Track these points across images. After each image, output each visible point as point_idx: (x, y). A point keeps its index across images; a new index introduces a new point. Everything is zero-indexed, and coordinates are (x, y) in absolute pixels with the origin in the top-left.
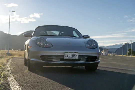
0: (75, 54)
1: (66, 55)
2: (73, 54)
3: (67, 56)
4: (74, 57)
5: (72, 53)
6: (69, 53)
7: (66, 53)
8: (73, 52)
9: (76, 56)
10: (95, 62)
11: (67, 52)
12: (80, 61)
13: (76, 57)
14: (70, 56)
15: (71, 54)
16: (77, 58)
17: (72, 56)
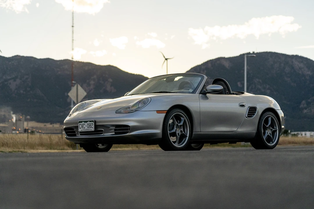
0: (90, 123)
1: (81, 126)
2: (88, 124)
3: (81, 128)
5: (86, 122)
6: (83, 123)
7: (80, 123)
8: (88, 121)
9: (91, 126)
10: (127, 134)
11: (81, 122)
12: (102, 133)
13: (91, 129)
14: (85, 126)
15: (86, 124)
16: (93, 129)
17: (87, 126)
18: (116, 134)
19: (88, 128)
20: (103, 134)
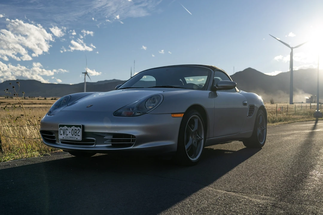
0: (76, 128)
1: (62, 132)
2: (73, 130)
3: (63, 134)
4: (74, 136)
5: (70, 126)
6: (66, 127)
7: (61, 128)
8: (73, 126)
9: (77, 133)
10: (131, 148)
11: (63, 126)
13: (77, 137)
14: (68, 132)
15: (70, 129)
16: (80, 138)
17: (71, 132)
18: (114, 146)
19: (73, 136)
20: (94, 146)
